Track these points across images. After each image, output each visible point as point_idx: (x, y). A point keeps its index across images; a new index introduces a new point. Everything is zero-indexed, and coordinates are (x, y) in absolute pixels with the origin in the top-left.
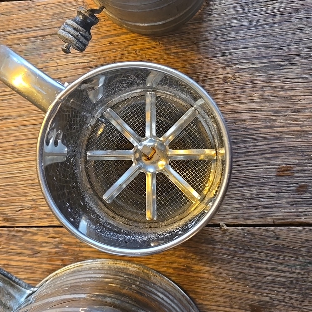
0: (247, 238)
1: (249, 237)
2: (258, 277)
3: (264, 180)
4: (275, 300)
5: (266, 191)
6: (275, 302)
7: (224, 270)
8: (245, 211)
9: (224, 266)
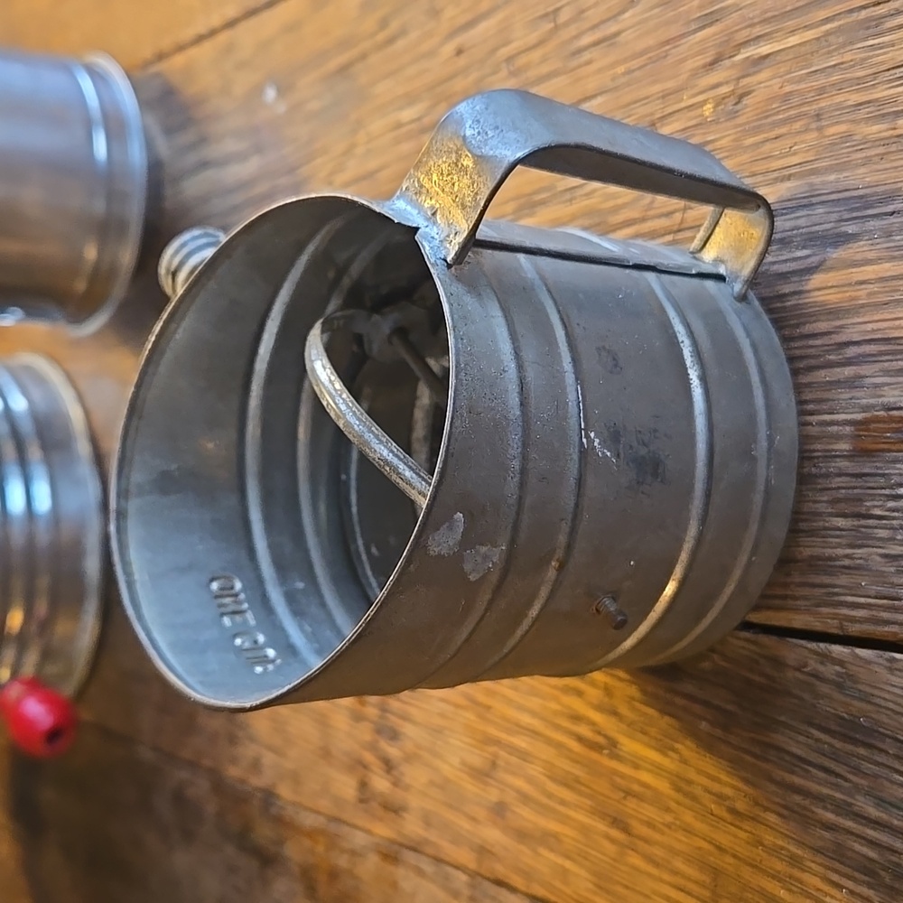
1: (769, 670)
5: (820, 507)
7: (699, 771)
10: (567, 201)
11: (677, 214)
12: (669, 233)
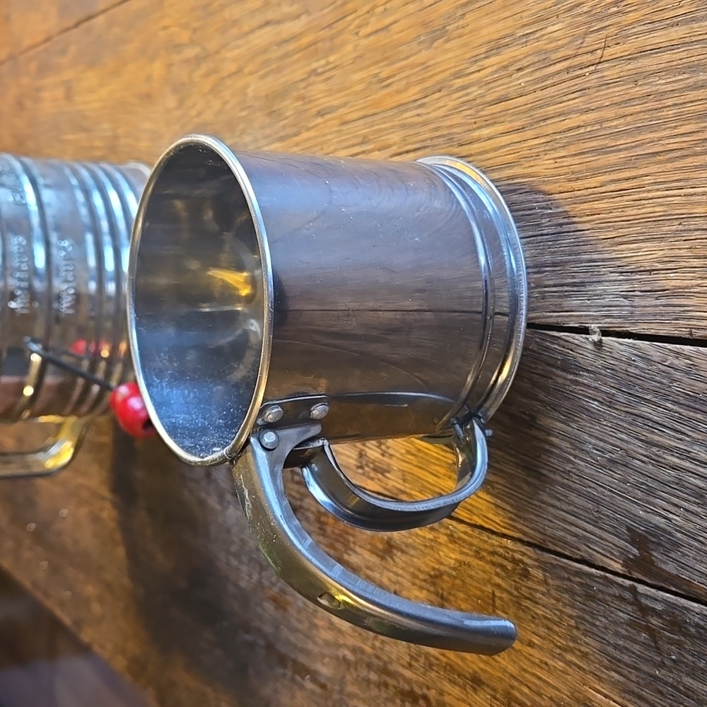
0: (637, 367)
1: (641, 365)
2: (650, 467)
3: (680, 224)
4: (680, 529)
5: (683, 252)
6: (679, 535)
7: (591, 436)
8: (637, 301)
9: (590, 427)
10: (523, 43)
11: (599, 51)
12: (593, 65)
